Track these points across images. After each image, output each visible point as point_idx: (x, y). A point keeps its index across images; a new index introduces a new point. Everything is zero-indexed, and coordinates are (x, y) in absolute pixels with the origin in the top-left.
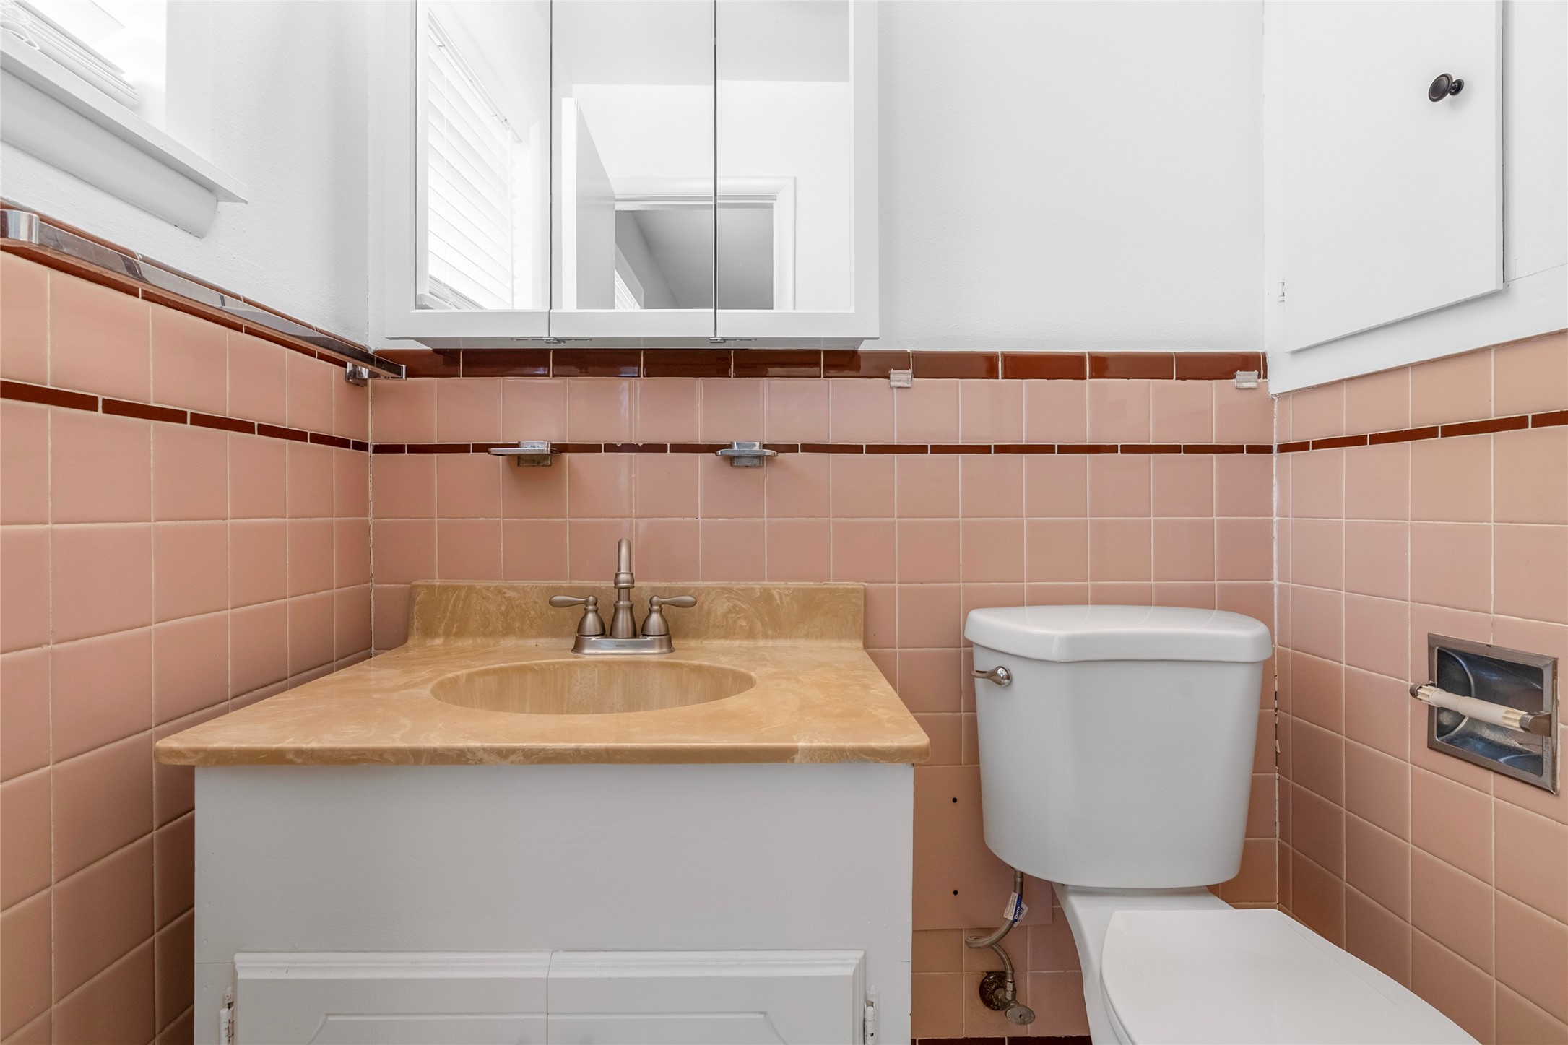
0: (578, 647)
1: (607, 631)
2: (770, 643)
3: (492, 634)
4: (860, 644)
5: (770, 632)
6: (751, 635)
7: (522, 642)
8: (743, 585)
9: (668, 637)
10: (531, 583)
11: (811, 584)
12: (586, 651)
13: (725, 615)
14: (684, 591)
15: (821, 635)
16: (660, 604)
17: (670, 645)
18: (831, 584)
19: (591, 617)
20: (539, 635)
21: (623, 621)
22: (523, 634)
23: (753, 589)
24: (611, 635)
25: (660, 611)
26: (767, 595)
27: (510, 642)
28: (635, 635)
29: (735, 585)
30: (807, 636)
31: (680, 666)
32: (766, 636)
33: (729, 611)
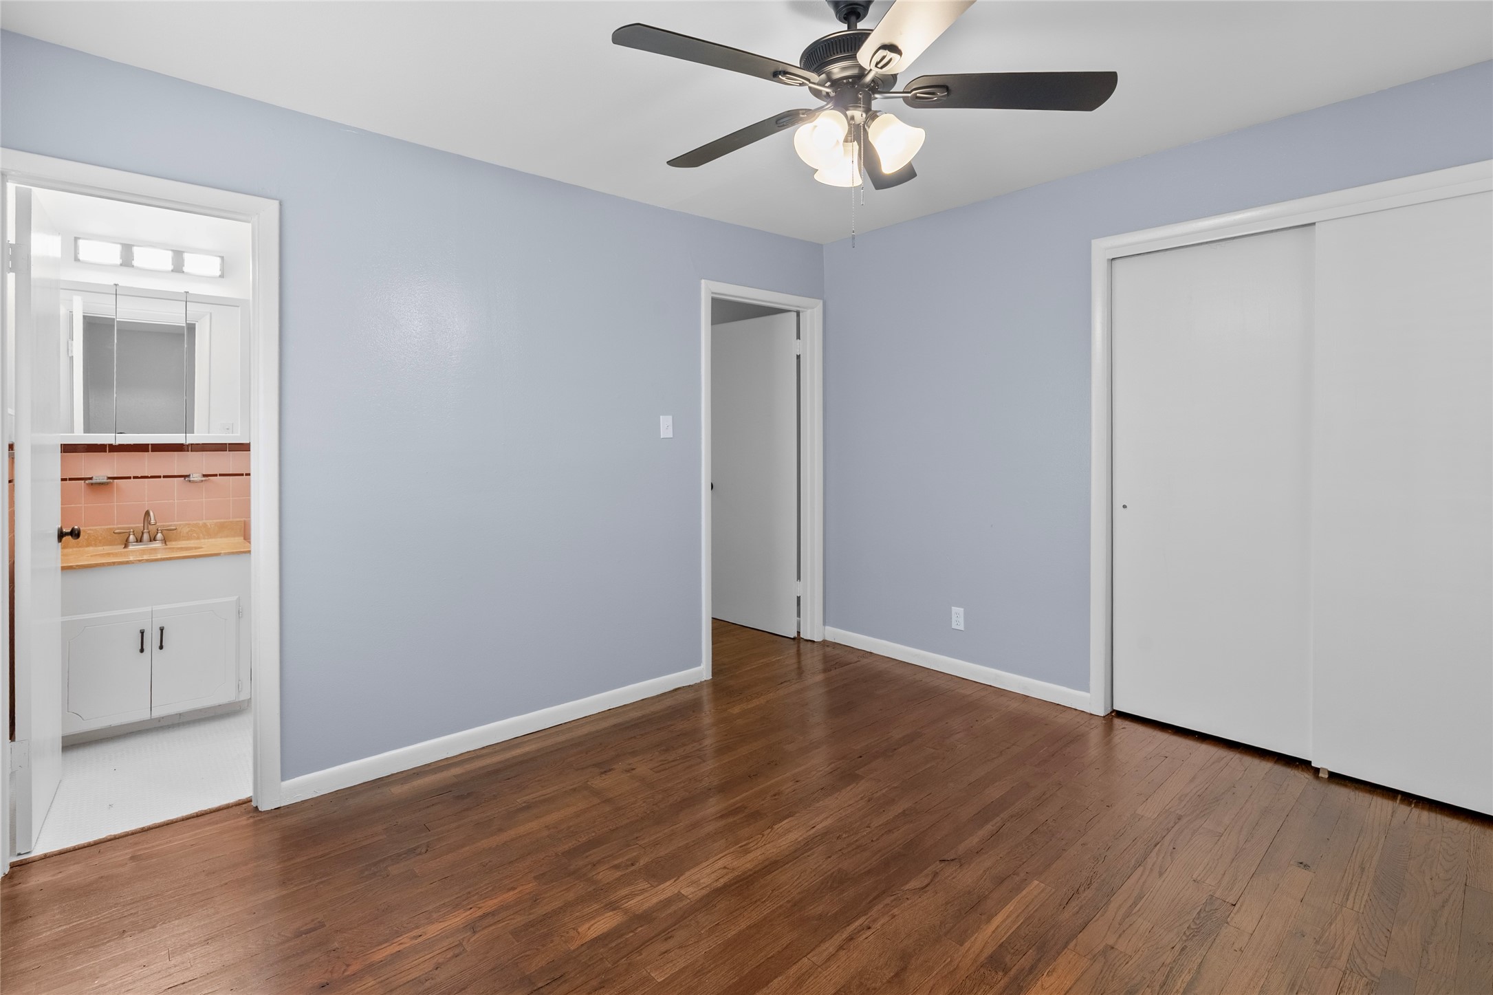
0: (126, 546)
1: (139, 540)
2: (206, 540)
3: (80, 547)
4: (242, 538)
5: (206, 537)
6: (198, 538)
7: (96, 548)
8: (195, 522)
9: (165, 541)
10: (99, 527)
11: (222, 520)
12: (130, 547)
13: (187, 533)
14: (171, 525)
15: (227, 536)
16: (161, 530)
17: (165, 543)
18: (231, 520)
19: (132, 537)
20: (103, 545)
21: (146, 536)
22: (96, 545)
23: (199, 524)
24: (141, 541)
25: (162, 533)
26: (205, 525)
27: (91, 548)
28: (151, 541)
29: (191, 522)
30: (221, 537)
31: (173, 548)
32: (204, 538)
33: (189, 531)
